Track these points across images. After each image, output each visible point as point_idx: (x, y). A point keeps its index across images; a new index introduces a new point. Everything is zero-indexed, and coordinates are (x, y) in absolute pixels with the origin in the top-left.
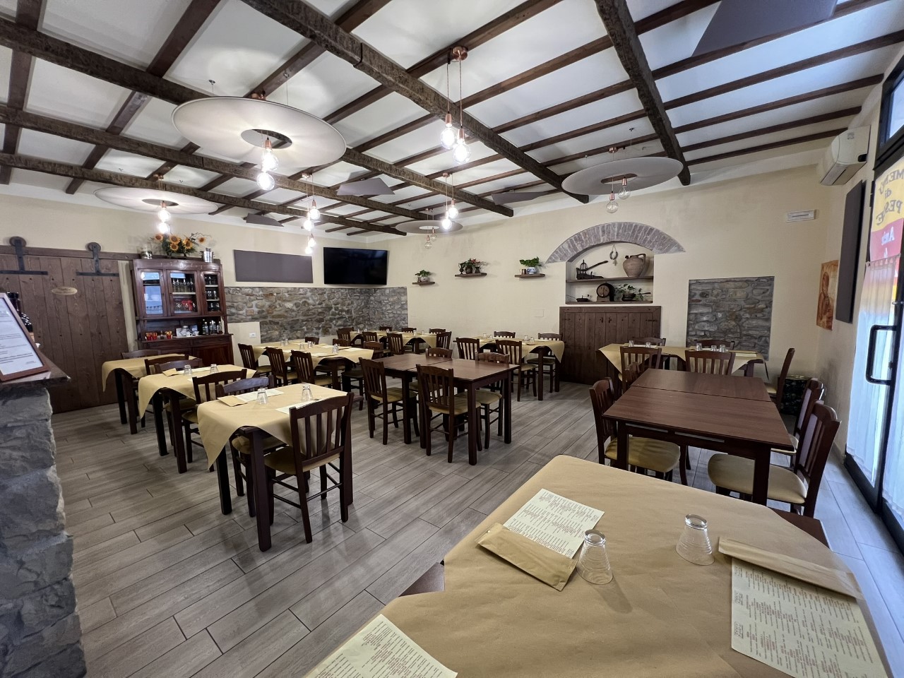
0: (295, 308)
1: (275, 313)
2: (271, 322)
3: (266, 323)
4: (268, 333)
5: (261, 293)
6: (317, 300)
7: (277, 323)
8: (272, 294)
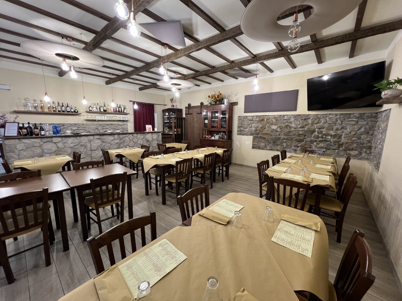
0: (279, 129)
1: (264, 132)
2: (260, 137)
3: (258, 138)
4: (258, 144)
5: (257, 119)
6: (299, 125)
7: (265, 138)
8: (264, 120)
